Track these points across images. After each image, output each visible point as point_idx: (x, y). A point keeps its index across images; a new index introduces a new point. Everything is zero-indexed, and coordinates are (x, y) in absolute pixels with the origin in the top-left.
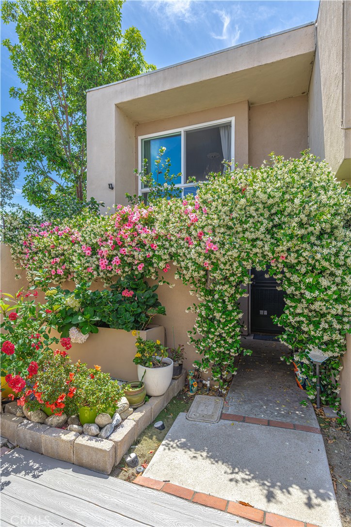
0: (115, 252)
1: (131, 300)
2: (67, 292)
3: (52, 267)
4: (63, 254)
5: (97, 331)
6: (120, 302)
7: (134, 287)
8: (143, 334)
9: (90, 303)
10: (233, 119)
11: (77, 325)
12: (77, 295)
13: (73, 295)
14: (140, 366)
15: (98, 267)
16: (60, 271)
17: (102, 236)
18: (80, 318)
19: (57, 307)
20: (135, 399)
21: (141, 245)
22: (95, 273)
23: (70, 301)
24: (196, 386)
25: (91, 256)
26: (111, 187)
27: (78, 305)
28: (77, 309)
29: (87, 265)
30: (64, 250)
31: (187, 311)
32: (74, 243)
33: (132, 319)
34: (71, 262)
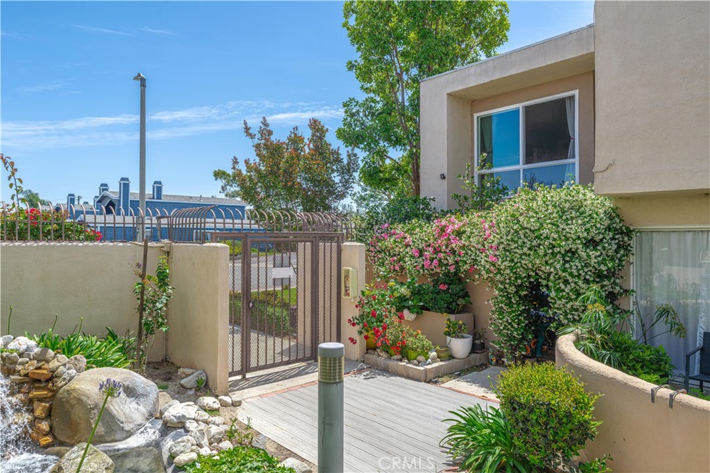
0: (435, 256)
1: (446, 291)
2: (402, 284)
3: (391, 264)
4: (399, 255)
5: (422, 313)
6: (438, 293)
7: (449, 282)
8: (452, 317)
9: (417, 293)
10: (576, 93)
11: (408, 308)
12: (408, 287)
13: (406, 286)
14: (448, 337)
15: (423, 266)
16: (397, 267)
17: (426, 241)
18: (410, 302)
19: (396, 294)
20: (442, 355)
21: (453, 252)
22: (421, 270)
23: (404, 290)
24: (494, 361)
25: (419, 257)
26: (443, 177)
27: (409, 294)
28: (408, 297)
29: (415, 264)
30: (400, 252)
31: (486, 303)
32: (407, 245)
33: (446, 305)
34: (405, 262)
